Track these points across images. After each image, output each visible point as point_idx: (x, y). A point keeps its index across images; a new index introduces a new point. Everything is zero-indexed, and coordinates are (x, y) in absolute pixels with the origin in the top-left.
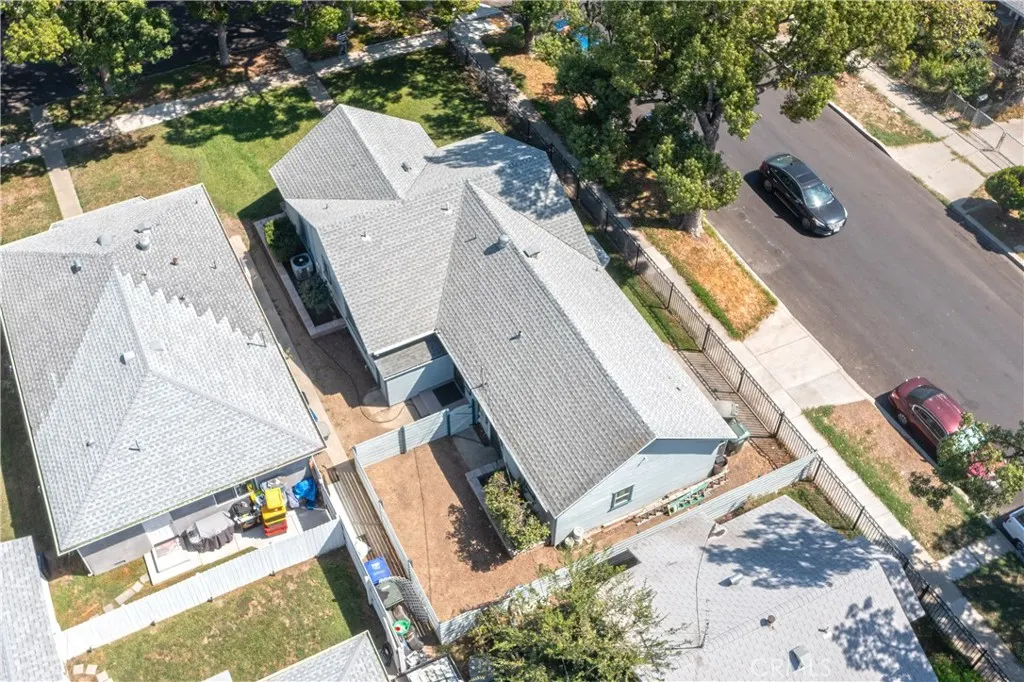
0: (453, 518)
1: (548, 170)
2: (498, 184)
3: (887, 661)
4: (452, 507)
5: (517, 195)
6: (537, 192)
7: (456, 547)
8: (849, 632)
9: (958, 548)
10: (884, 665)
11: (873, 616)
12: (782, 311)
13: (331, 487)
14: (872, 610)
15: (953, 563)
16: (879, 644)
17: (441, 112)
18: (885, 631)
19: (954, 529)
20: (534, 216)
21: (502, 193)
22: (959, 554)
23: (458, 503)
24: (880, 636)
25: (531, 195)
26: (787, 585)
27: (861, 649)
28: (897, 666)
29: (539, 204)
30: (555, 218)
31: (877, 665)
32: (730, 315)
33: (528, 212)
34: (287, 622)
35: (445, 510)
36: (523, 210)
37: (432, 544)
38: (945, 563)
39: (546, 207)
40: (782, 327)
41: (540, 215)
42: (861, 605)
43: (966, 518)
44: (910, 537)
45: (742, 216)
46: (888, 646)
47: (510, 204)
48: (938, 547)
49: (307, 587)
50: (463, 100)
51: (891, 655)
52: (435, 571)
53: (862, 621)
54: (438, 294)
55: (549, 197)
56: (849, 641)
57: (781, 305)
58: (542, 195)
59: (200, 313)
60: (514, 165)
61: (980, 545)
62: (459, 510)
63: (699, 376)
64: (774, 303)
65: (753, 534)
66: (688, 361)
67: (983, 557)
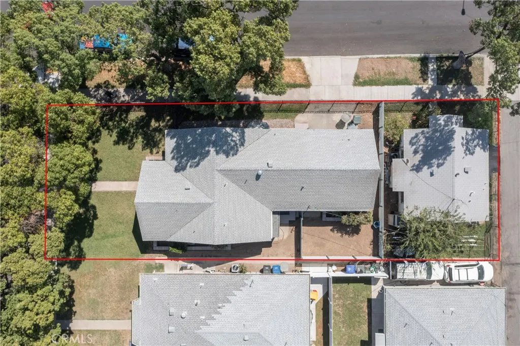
0: (336, 232)
1: (224, 130)
2: (222, 156)
4: (331, 230)
5: (230, 150)
6: (232, 140)
8: (466, 149)
10: (476, 144)
11: (466, 139)
12: (305, 59)
15: (432, 79)
19: (421, 69)
22: (429, 75)
32: (298, 82)
35: (331, 233)
37: (342, 243)
38: (430, 82)
39: (240, 140)
40: (312, 65)
41: (242, 144)
42: (462, 141)
43: (420, 62)
44: (417, 86)
46: (473, 139)
47: (233, 155)
48: (425, 80)
52: (352, 247)
53: (465, 143)
55: (236, 136)
56: (468, 151)
57: (301, 58)
60: (215, 144)
61: (430, 65)
62: (333, 228)
65: (416, 152)
67: (434, 68)
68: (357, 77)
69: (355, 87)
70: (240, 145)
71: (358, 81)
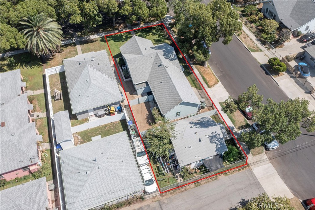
0: (147, 116)
1: (173, 51)
2: (163, 53)
3: (217, 142)
4: (147, 114)
5: (166, 56)
6: (171, 55)
7: (146, 121)
8: (211, 137)
9: (243, 129)
10: (217, 143)
11: (216, 134)
12: (220, 83)
13: (124, 109)
14: (216, 133)
15: (241, 132)
16: (217, 139)
17: (158, 39)
18: (218, 137)
19: (243, 126)
20: (169, 60)
21: (163, 55)
22: (243, 130)
23: (148, 114)
24: (217, 138)
25: (169, 56)
26: (201, 128)
27: (213, 140)
28: (219, 143)
29: (171, 58)
30: (174, 61)
31: (215, 143)
32: (209, 83)
33: (168, 59)
34: (113, 131)
35: (146, 114)
36: (167, 59)
37: (142, 120)
38: (239, 131)
39: (172, 58)
40: (219, 86)
41: (171, 60)
42: (214, 132)
43: (246, 124)
44: (234, 126)
45: (216, 64)
46: (218, 140)
47: (165, 57)
48: (239, 129)
49: (117, 125)
50: (163, 36)
51: (218, 142)
52: (142, 125)
53: (214, 135)
54: (148, 74)
55: (173, 57)
56: (211, 138)
57: (220, 82)
58: (172, 56)
59: (102, 74)
60: (167, 50)
61: (247, 129)
62: (148, 115)
63: (200, 94)
64: (218, 82)
65: (199, 120)
66: (198, 91)
67: (247, 131)
69: (219, 103)
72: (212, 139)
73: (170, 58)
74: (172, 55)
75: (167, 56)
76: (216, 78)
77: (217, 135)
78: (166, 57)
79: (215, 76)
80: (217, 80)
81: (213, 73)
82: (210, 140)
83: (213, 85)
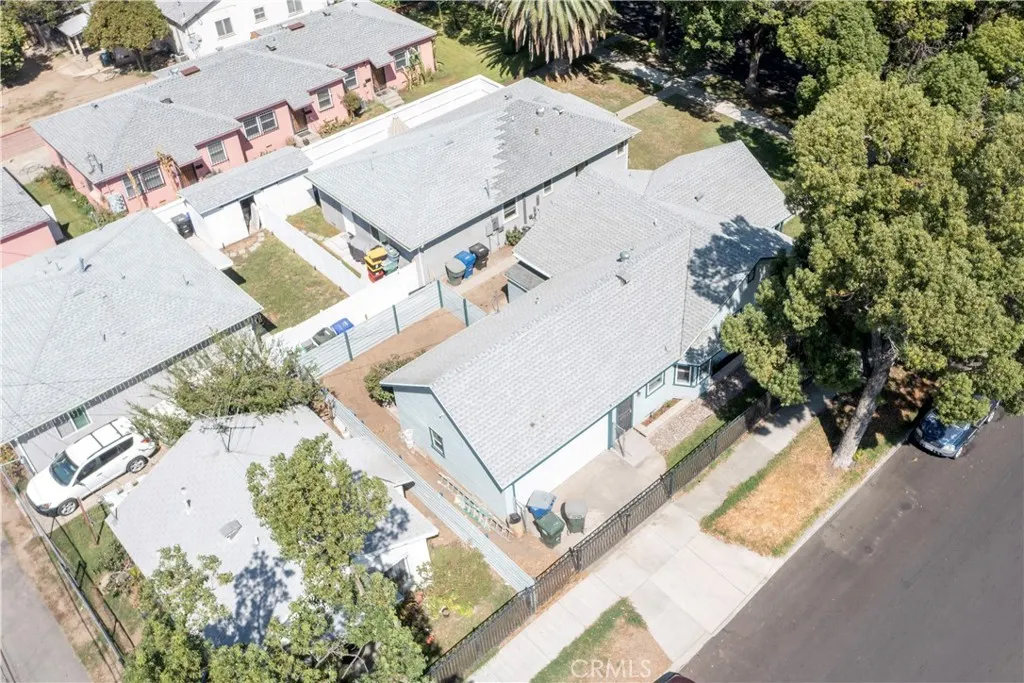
1: (744, 268)
2: (704, 243)
3: (246, 612)
5: (703, 261)
6: (718, 272)
8: (263, 565)
10: (243, 610)
11: (280, 582)
14: (285, 580)
16: (258, 598)
18: (271, 599)
20: (693, 284)
21: (696, 251)
24: (265, 597)
25: (711, 270)
27: (251, 583)
28: (244, 623)
29: (707, 281)
30: (702, 299)
31: (241, 603)
33: (694, 278)
36: (693, 273)
39: (708, 287)
40: (747, 568)
41: (697, 288)
46: (259, 608)
47: (692, 261)
51: (251, 613)
53: (274, 574)
55: (719, 284)
56: (255, 569)
57: (781, 561)
64: (778, 554)
68: (636, 620)
69: (617, 599)
70: (698, 282)
71: (623, 615)
72: (253, 574)
73: (705, 276)
74: (723, 278)
75: (704, 266)
76: (795, 534)
77: (278, 592)
78: (698, 261)
79: (804, 527)
80: (787, 543)
81: (817, 511)
82: (247, 569)
83: (733, 534)
